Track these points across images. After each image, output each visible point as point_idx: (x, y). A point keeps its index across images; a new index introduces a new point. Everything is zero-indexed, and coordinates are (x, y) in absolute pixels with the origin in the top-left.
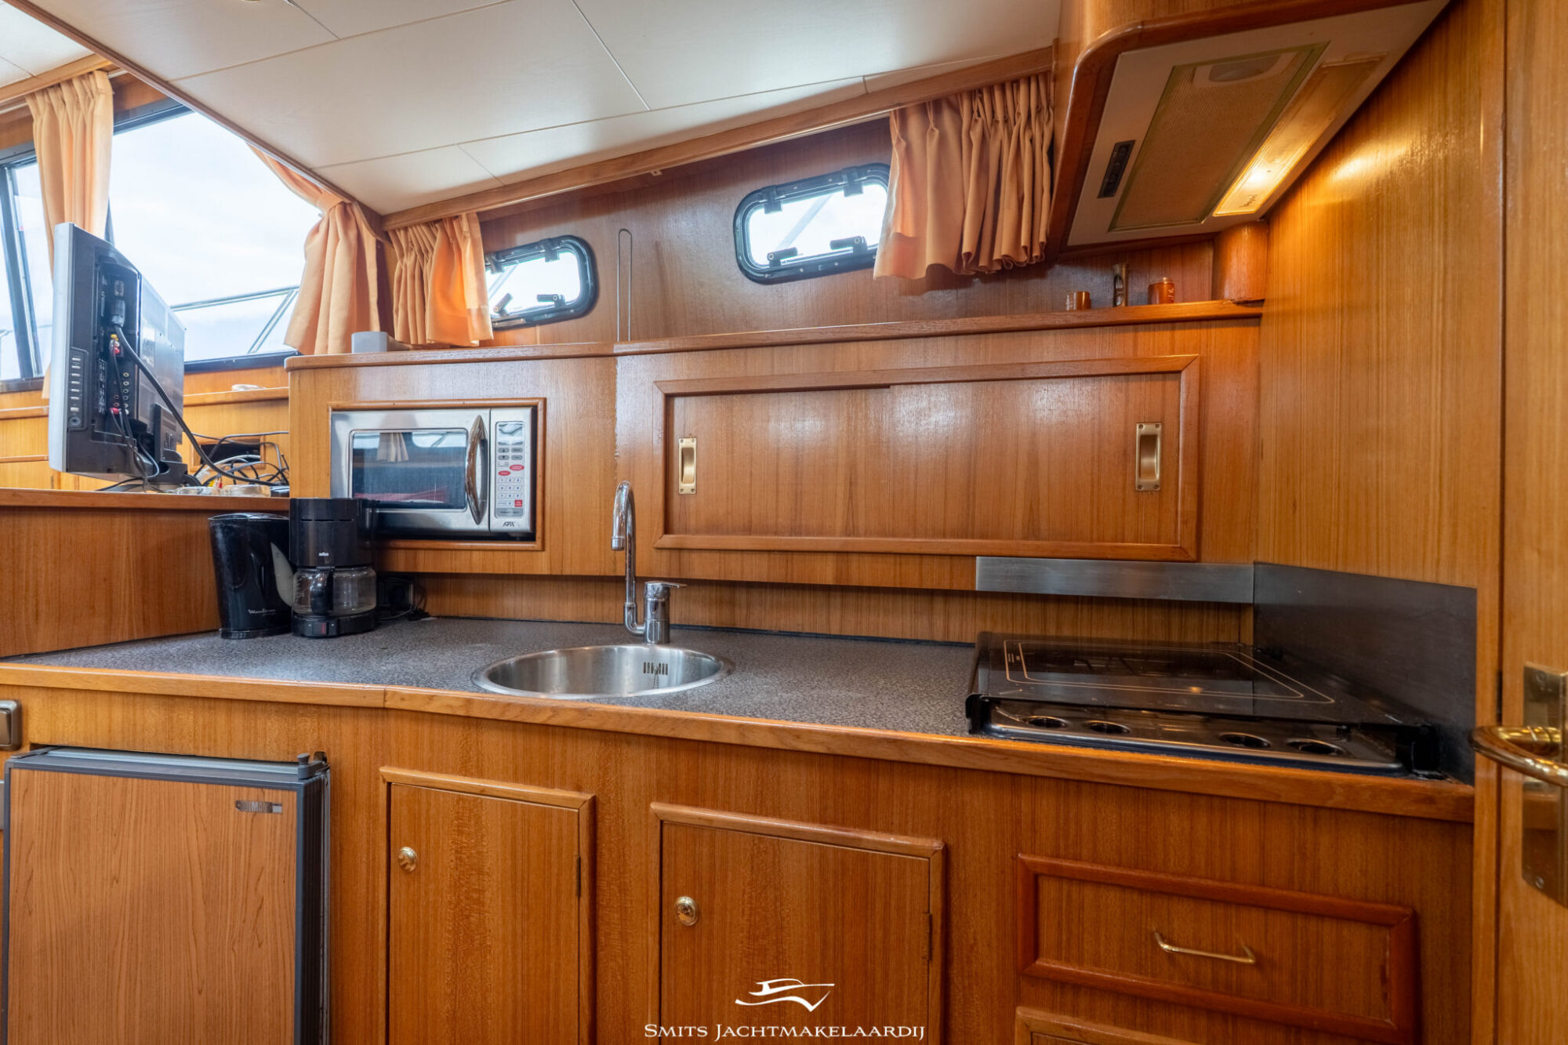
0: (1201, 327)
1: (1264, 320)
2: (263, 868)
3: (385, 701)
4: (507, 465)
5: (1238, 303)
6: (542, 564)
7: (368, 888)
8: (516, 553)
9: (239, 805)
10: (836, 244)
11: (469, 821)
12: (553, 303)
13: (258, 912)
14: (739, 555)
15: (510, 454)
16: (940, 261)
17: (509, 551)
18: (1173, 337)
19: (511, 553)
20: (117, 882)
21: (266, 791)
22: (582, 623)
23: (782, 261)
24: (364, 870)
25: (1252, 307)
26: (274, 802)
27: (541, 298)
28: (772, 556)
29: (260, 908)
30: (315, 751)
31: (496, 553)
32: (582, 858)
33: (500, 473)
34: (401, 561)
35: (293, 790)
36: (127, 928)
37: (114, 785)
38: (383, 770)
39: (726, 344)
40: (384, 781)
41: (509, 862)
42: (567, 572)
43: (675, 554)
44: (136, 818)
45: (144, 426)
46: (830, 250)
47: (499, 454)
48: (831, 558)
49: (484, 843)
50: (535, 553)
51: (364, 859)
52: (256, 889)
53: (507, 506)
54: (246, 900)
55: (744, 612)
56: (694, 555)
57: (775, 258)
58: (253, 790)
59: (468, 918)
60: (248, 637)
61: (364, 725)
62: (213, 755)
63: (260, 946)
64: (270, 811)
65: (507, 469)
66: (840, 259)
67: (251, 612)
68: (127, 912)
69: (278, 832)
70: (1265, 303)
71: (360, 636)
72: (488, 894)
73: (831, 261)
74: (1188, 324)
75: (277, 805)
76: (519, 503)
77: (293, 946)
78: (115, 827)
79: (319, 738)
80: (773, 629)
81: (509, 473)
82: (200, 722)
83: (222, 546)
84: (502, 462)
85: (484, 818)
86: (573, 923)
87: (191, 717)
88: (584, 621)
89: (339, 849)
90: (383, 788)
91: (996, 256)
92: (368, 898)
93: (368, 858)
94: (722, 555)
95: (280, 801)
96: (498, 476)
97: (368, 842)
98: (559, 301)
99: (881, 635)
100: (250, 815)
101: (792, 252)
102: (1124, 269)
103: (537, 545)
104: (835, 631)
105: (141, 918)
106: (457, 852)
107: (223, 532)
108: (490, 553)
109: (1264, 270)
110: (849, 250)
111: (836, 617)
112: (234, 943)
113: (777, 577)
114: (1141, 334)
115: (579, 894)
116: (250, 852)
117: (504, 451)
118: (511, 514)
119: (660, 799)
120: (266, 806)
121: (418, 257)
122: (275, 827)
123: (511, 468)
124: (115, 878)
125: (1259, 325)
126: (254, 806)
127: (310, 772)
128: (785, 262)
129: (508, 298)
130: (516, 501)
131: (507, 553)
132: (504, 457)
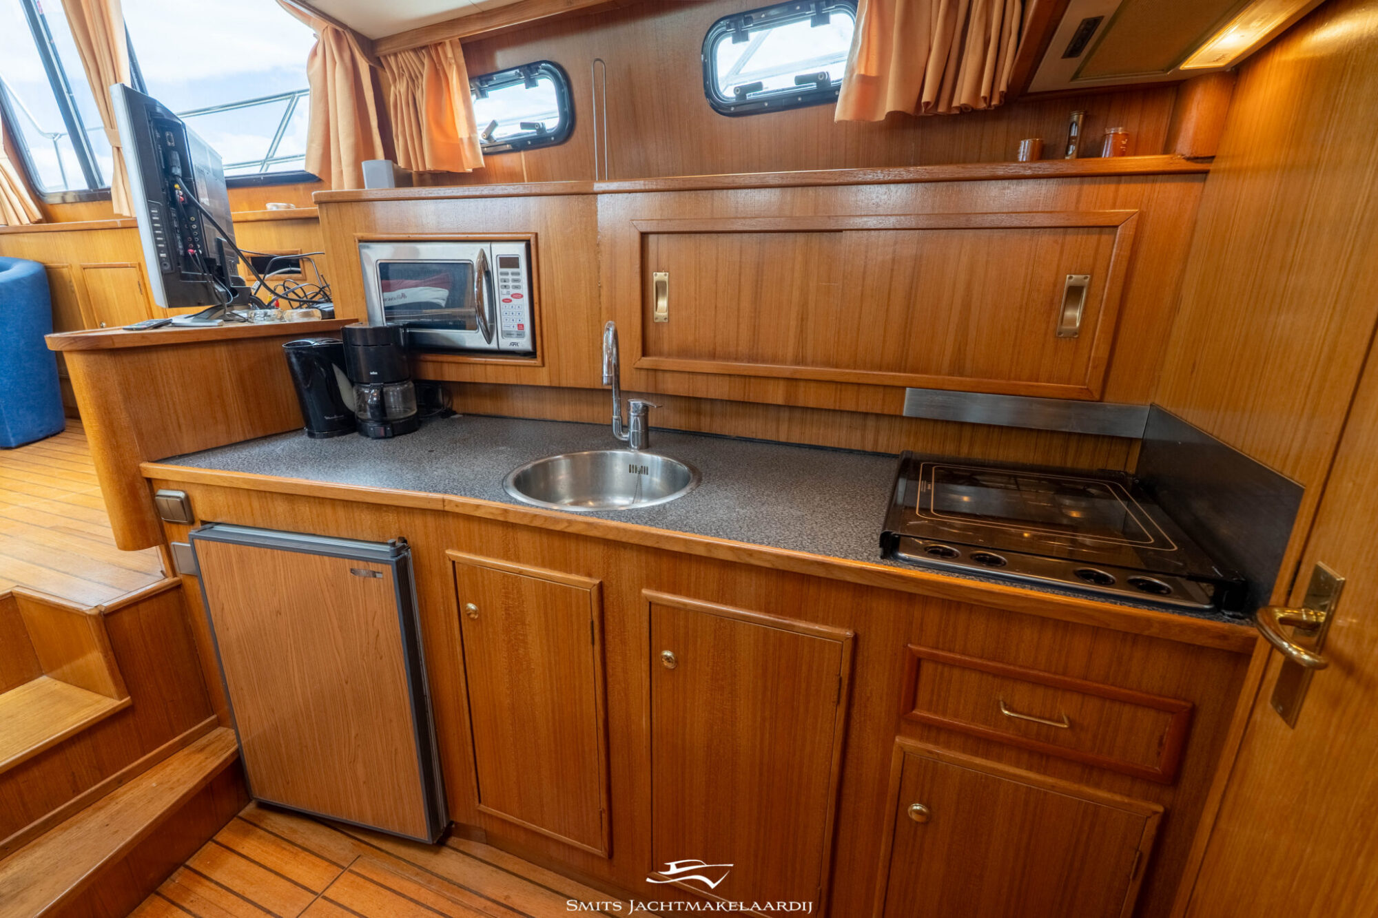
0: (1147, 182)
1: (1210, 175)
2: (375, 612)
3: (444, 506)
4: (508, 293)
5: (1188, 159)
6: (543, 377)
7: (446, 627)
8: (522, 368)
9: (352, 571)
11: (513, 590)
12: (535, 131)
13: (377, 640)
14: (705, 377)
15: (510, 284)
16: (899, 109)
17: (516, 366)
18: (1117, 191)
19: (518, 368)
20: (280, 614)
21: (370, 564)
22: (577, 423)
23: (747, 95)
24: (443, 615)
25: (1202, 163)
26: (376, 571)
27: (524, 125)
28: (732, 379)
29: (378, 635)
30: (398, 536)
31: (505, 367)
32: (594, 620)
33: (504, 301)
34: (430, 371)
35: (388, 564)
36: (292, 642)
37: (266, 553)
38: (449, 552)
39: (694, 186)
40: (450, 560)
41: (543, 619)
42: (564, 384)
43: (651, 373)
44: (285, 575)
45: (214, 260)
46: (794, 85)
47: (501, 284)
48: (782, 384)
49: (525, 606)
50: (537, 368)
51: (442, 608)
52: (373, 625)
53: (511, 329)
54: (367, 631)
55: (708, 419)
56: (668, 375)
57: (742, 91)
58: (361, 562)
59: (517, 650)
60: (327, 436)
61: (431, 521)
62: (327, 535)
63: (381, 658)
64: (375, 576)
65: (509, 297)
66: (803, 94)
67: (327, 418)
68: (291, 633)
69: (382, 590)
70: (1215, 160)
71: (410, 436)
72: (530, 638)
73: (796, 95)
74: (1134, 177)
75: (378, 573)
76: (521, 326)
77: (402, 660)
78: (272, 579)
79: (399, 527)
80: (732, 434)
81: (511, 301)
82: (314, 511)
83: (297, 368)
84: (505, 291)
85: (523, 589)
86: (590, 660)
87: (308, 509)
88: (579, 421)
89: (423, 601)
90: (450, 565)
91: (955, 104)
92: (447, 633)
93: (444, 608)
94: (691, 376)
95: (380, 571)
96: (502, 303)
97: (443, 598)
98: (541, 130)
99: (821, 443)
100: (362, 579)
101: (758, 86)
102: (1081, 116)
103: (538, 362)
104: (783, 439)
105: (300, 638)
106: (506, 609)
107: (296, 357)
108: (501, 367)
109: (1221, 124)
110: (814, 86)
111: (784, 427)
112: (364, 656)
113: (737, 395)
114: (1086, 187)
115: (593, 643)
116: (365, 601)
117: (505, 281)
118: (515, 336)
119: (649, 587)
120: (371, 573)
121: (410, 83)
122: (380, 587)
123: (512, 296)
124: (278, 612)
125: (1205, 180)
126: (363, 572)
127: (398, 552)
128: (750, 96)
129: (494, 125)
130: (518, 325)
131: (514, 368)
132: (505, 286)
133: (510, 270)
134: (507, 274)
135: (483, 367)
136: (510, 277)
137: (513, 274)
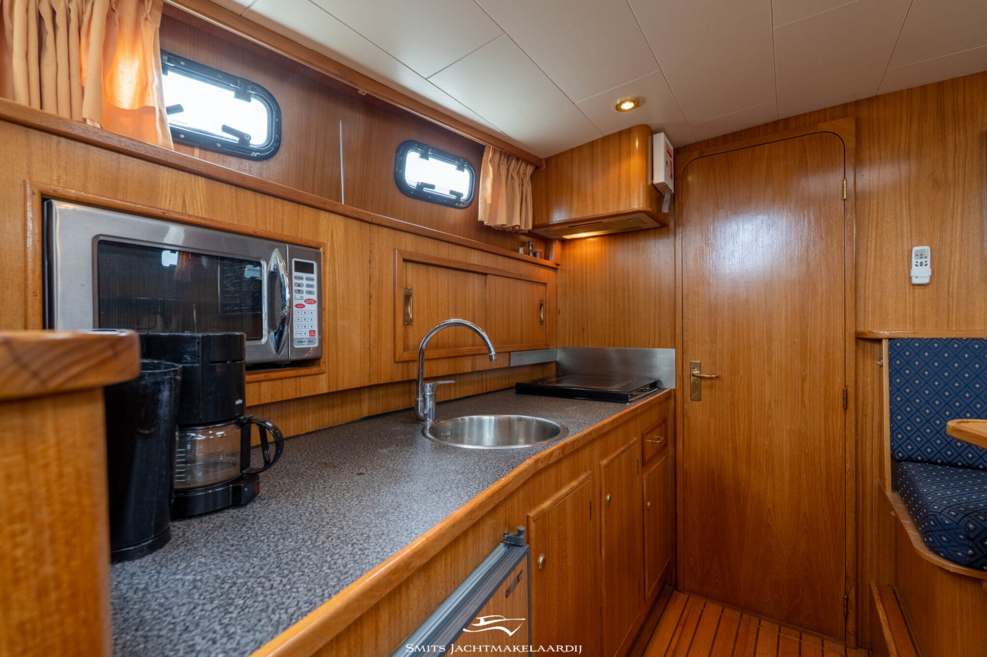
3: (536, 468)
4: (302, 298)
5: (553, 264)
6: (322, 386)
8: (302, 378)
9: (507, 593)
10: (452, 192)
14: (436, 362)
15: (305, 289)
17: (296, 377)
19: (298, 379)
21: (517, 568)
23: (424, 188)
25: (557, 266)
26: (519, 572)
31: (284, 381)
33: (296, 306)
41: (574, 524)
42: (340, 387)
46: (448, 193)
47: (295, 288)
49: (567, 522)
50: (317, 376)
53: (303, 336)
56: (415, 364)
61: (521, 494)
65: (302, 302)
72: (568, 548)
74: (543, 266)
75: (520, 574)
76: (312, 333)
81: (304, 306)
84: (298, 296)
94: (429, 362)
96: (295, 308)
100: (512, 596)
103: (320, 368)
108: (279, 382)
111: (453, 390)
115: (590, 518)
117: (299, 286)
118: (307, 343)
119: (602, 459)
120: (516, 581)
122: (520, 590)
123: (305, 301)
125: (558, 272)
126: (512, 586)
130: (310, 331)
131: (293, 380)
132: (299, 291)
133: (304, 275)
134: (302, 278)
135: (257, 385)
136: (304, 282)
137: (307, 279)
